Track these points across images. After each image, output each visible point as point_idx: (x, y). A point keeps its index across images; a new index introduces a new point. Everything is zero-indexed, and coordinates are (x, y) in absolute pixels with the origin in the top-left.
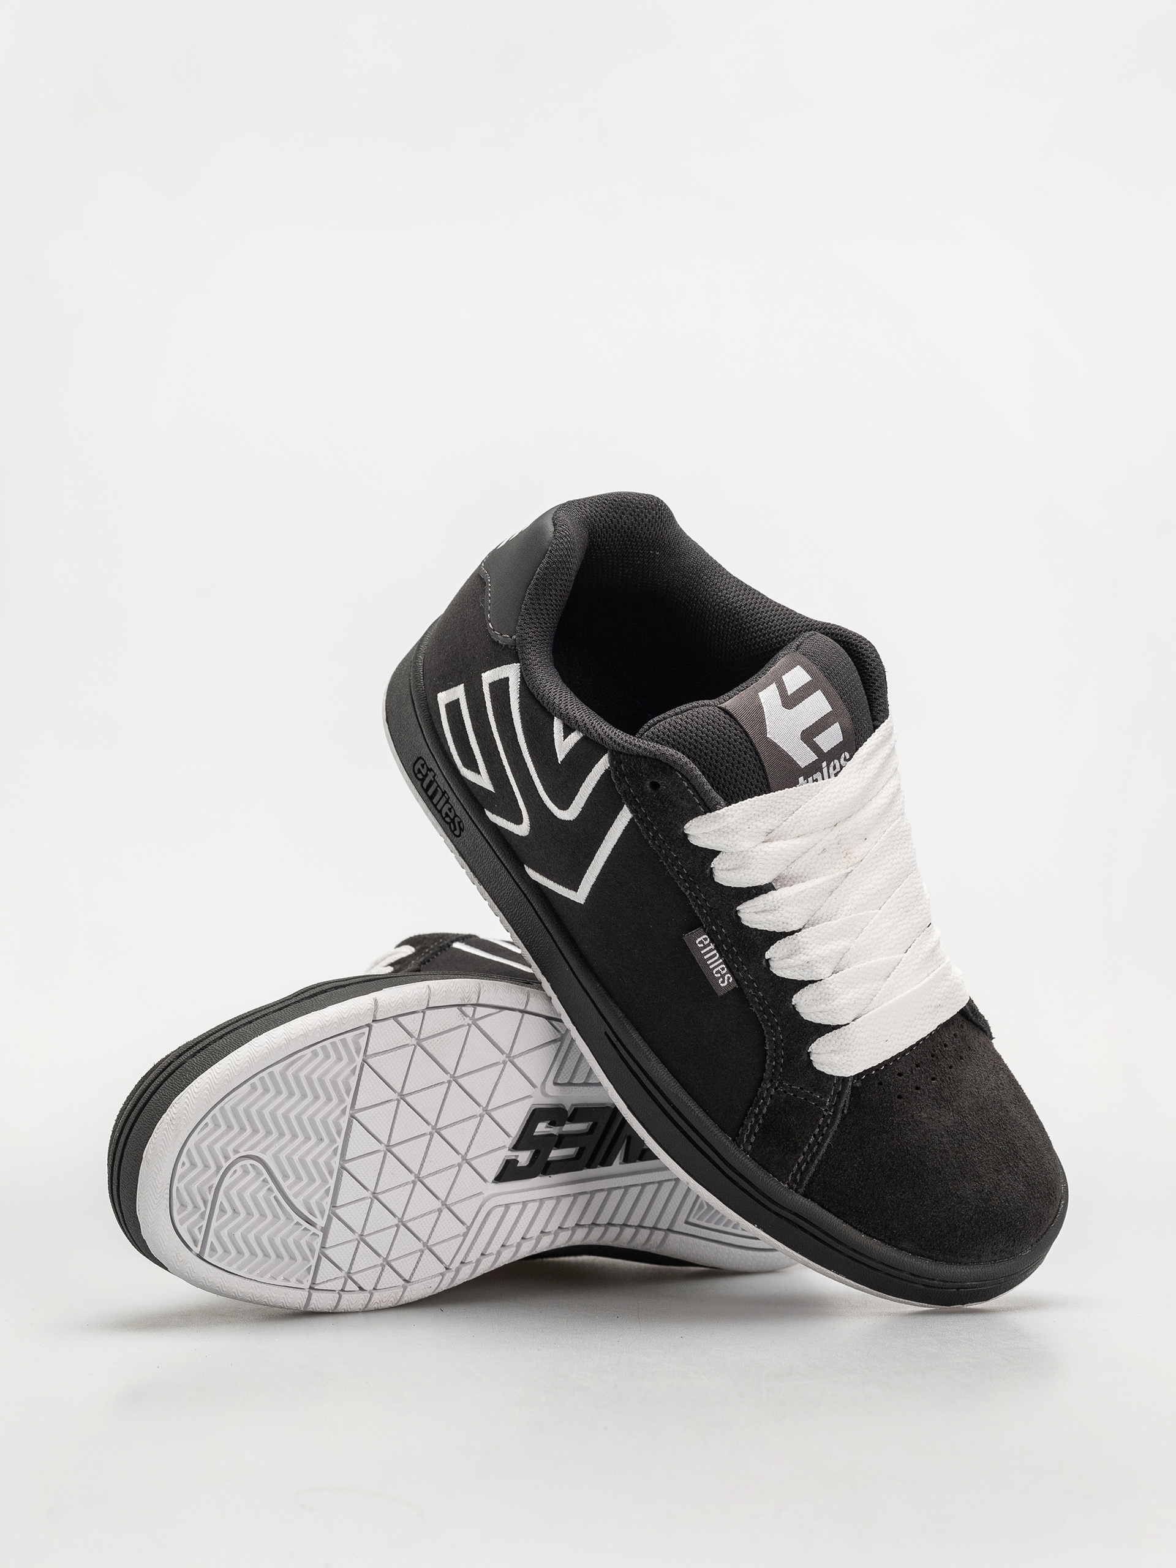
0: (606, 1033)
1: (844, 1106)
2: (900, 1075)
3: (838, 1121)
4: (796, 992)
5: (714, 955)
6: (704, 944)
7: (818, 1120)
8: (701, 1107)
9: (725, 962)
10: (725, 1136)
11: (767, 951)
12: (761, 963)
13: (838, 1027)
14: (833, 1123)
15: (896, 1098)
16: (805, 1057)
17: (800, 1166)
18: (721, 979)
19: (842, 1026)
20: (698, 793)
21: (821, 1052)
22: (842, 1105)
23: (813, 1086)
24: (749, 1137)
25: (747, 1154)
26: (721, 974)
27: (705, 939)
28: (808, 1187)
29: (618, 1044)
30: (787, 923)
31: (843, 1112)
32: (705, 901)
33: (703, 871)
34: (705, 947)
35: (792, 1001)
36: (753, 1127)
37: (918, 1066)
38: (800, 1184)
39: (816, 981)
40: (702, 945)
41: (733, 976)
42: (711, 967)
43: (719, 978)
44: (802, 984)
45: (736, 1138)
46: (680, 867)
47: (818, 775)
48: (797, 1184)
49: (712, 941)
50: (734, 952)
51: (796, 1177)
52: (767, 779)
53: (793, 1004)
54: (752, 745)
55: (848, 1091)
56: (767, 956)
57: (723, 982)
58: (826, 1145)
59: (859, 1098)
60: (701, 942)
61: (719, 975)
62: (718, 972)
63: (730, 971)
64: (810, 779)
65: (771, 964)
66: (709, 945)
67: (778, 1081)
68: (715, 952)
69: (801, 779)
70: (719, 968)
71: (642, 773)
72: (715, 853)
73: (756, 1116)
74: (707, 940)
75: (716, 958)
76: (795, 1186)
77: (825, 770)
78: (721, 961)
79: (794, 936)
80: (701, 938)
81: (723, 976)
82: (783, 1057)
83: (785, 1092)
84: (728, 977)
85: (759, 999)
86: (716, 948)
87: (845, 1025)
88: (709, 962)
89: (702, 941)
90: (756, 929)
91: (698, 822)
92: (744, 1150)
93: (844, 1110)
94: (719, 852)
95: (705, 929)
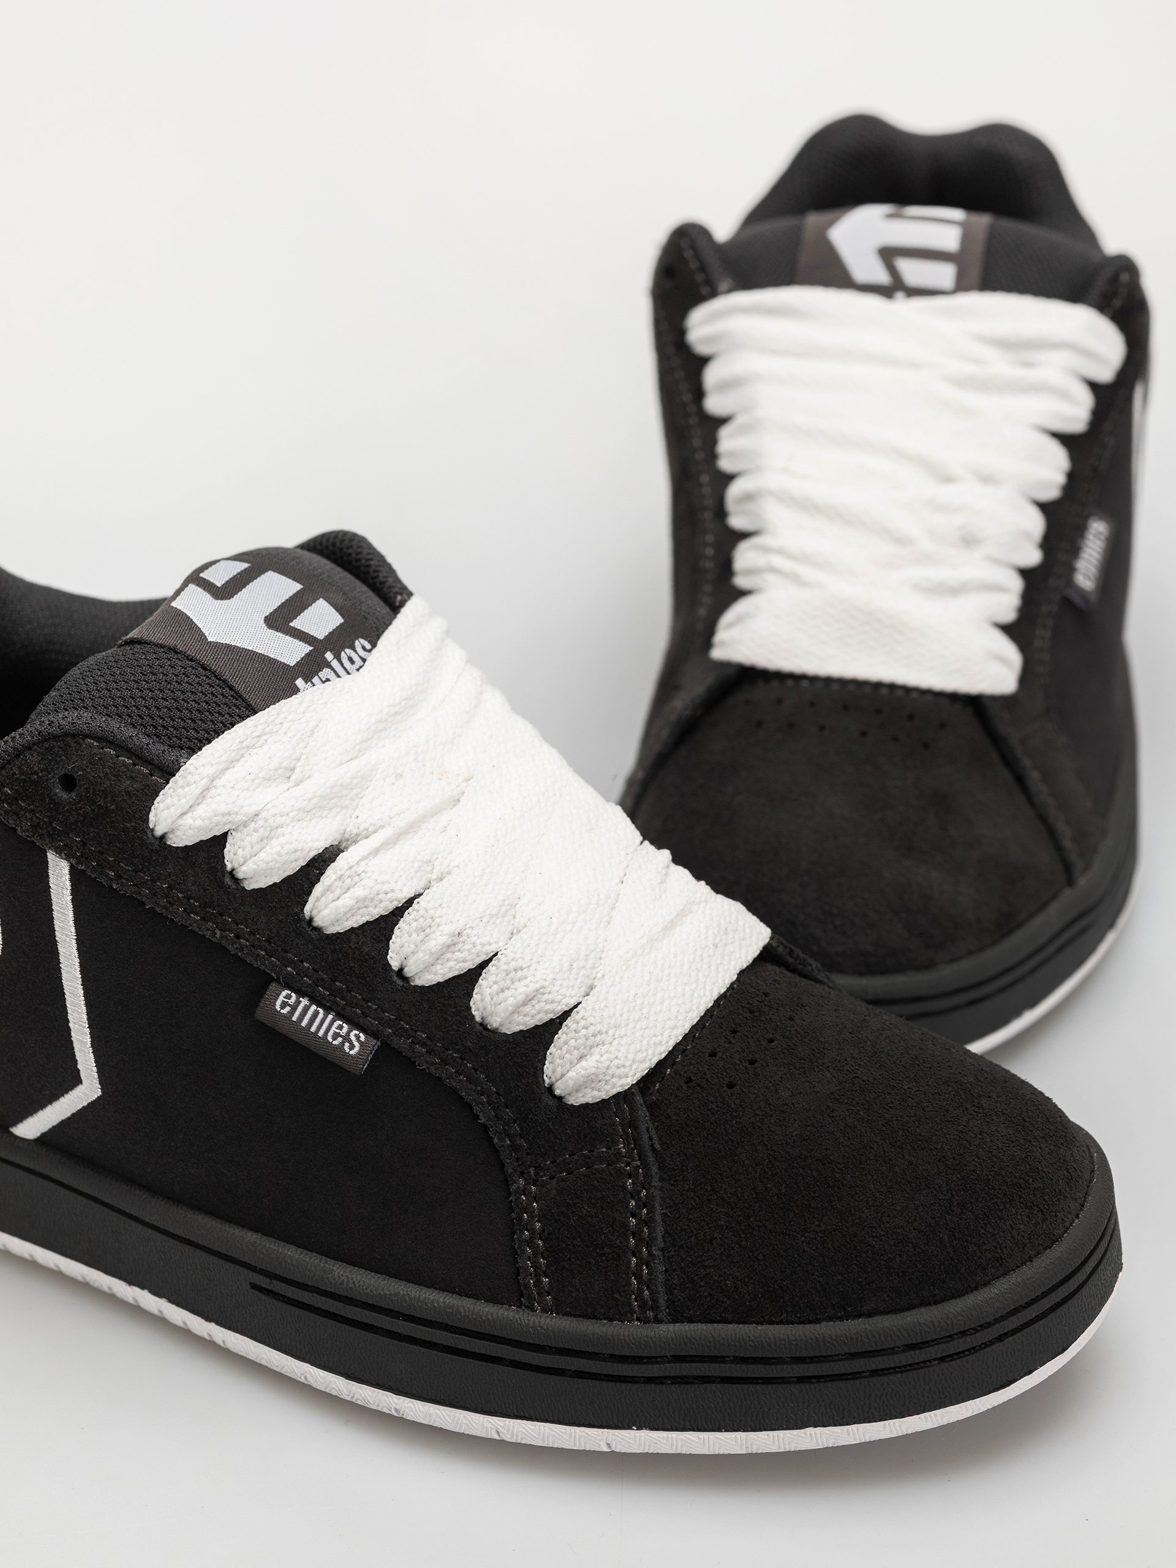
0: (254, 1286)
1: (651, 1139)
2: (713, 1054)
3: (654, 1169)
4: (470, 996)
5: (316, 1014)
6: (289, 1005)
7: (624, 1187)
8: (444, 1291)
9: (340, 1016)
10: (502, 1308)
11: (387, 954)
12: (391, 982)
13: (567, 1014)
14: (647, 1175)
15: (725, 1088)
16: (546, 1099)
17: (638, 1277)
18: (347, 1044)
19: (571, 1010)
20: (139, 758)
21: (565, 1070)
22: (645, 1137)
23: (585, 1136)
24: (538, 1282)
25: (552, 1314)
26: (341, 1036)
27: (288, 997)
28: (670, 1303)
29: (278, 1287)
30: (392, 891)
31: (654, 1150)
32: (252, 933)
33: (221, 885)
34: (294, 1008)
35: (473, 1016)
36: (536, 1265)
37: (734, 1032)
38: (655, 1308)
39: (490, 960)
40: (288, 1009)
41: (362, 1029)
42: (321, 1034)
43: (343, 1044)
44: (472, 976)
45: (519, 1297)
46: (185, 901)
47: (325, 673)
48: (652, 1309)
49: (301, 993)
50: (342, 990)
51: (643, 1298)
52: (241, 697)
53: (478, 1019)
54: (192, 660)
55: (643, 1113)
56: (395, 964)
57: (352, 1047)
58: (658, 1218)
59: (668, 1117)
60: (284, 1005)
61: (340, 1039)
62: (336, 1036)
63: (354, 1024)
64: (316, 680)
65: (408, 972)
66: (298, 1003)
67: (530, 1166)
68: (314, 1007)
69: (300, 682)
70: (334, 1029)
71: (36, 773)
72: (220, 841)
73: (530, 1242)
74: (291, 996)
75: (321, 1016)
76: (650, 1314)
77: (335, 664)
78: (330, 1017)
79: (415, 905)
80: (281, 998)
81: (346, 1038)
82: (515, 1121)
83: (552, 1178)
84: (356, 1035)
85: (424, 1045)
86: (314, 1000)
87: (576, 1006)
88: (313, 1029)
89: (284, 1001)
90: (352, 930)
91: (163, 801)
92: (544, 1311)
93: (652, 1145)
94: (224, 837)
95: (278, 981)
